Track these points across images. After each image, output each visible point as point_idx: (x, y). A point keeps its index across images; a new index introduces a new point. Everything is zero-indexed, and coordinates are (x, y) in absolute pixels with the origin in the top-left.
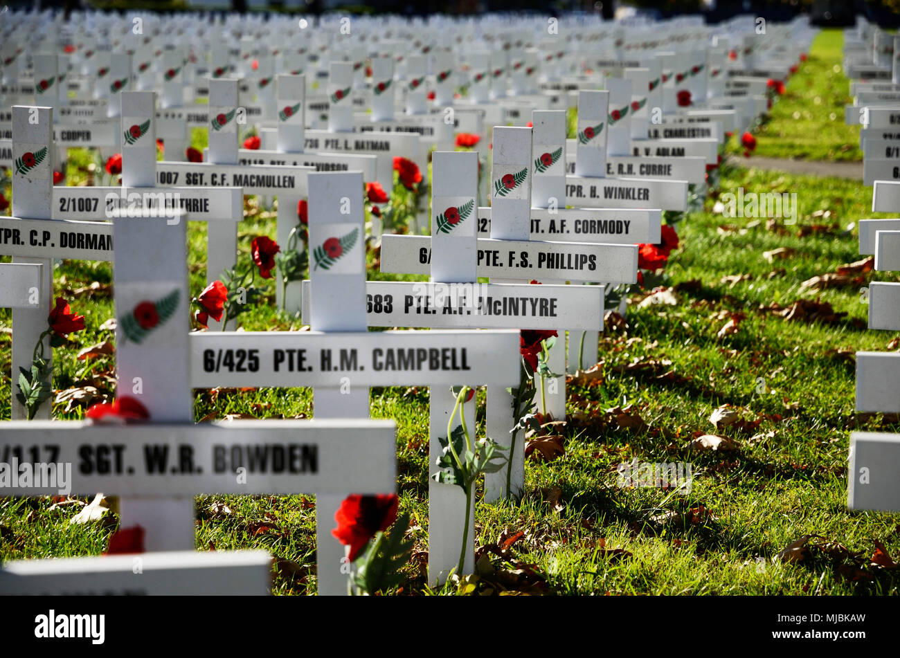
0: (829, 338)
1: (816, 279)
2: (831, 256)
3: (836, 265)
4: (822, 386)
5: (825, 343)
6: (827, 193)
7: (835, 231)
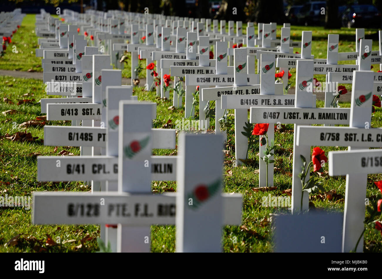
0: (30, 148)
1: (25, 123)
2: (31, 113)
3: (34, 117)
4: (28, 169)
5: (29, 150)
6: (30, 86)
7: (33, 102)
